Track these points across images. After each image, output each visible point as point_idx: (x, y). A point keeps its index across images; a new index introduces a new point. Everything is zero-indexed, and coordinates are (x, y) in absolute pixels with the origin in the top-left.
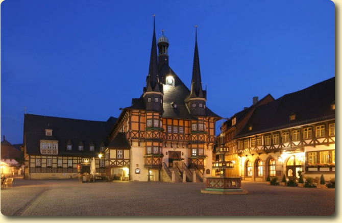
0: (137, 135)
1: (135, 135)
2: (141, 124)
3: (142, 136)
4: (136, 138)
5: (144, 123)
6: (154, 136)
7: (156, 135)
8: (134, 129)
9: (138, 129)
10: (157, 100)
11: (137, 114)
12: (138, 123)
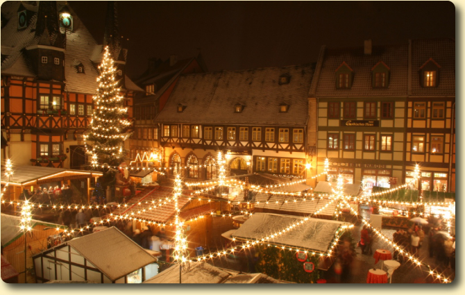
0: (20, 122)
1: (16, 122)
2: (27, 101)
3: (29, 123)
4: (19, 127)
5: (32, 100)
6: (54, 124)
7: (57, 123)
8: (14, 111)
9: (20, 111)
10: (57, 61)
11: (21, 83)
12: (21, 100)
